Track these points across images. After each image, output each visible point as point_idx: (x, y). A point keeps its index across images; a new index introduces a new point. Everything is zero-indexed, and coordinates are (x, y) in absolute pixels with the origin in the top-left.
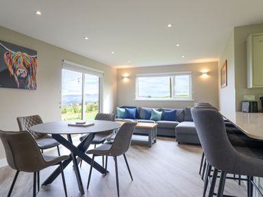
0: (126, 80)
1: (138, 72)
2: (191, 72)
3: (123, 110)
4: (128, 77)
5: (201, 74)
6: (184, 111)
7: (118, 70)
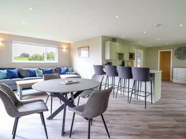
2: (57, 46)
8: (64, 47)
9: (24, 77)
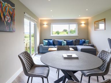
0: (45, 26)
1: (52, 22)
2: (77, 23)
3: (47, 41)
4: (47, 24)
5: (81, 24)
6: (75, 41)
7: (41, 20)
8: (83, 22)
9: (55, 45)
